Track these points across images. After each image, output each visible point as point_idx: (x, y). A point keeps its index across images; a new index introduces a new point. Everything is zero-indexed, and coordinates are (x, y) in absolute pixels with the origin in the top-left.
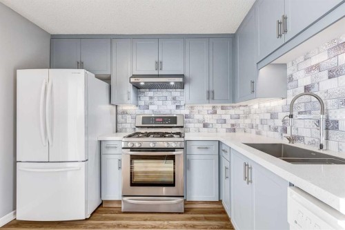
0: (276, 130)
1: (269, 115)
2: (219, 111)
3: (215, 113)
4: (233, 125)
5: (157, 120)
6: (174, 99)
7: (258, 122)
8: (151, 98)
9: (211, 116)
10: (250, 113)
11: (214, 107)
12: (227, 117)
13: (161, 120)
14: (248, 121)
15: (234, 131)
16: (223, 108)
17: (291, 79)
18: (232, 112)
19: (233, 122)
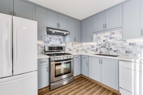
0: (93, 50)
1: (91, 47)
2: (74, 45)
3: (73, 46)
4: (77, 50)
5: (55, 48)
6: (60, 39)
7: (86, 49)
8: (50, 38)
9: (72, 46)
10: (82, 46)
11: (73, 44)
12: (76, 47)
13: (57, 48)
14: (81, 48)
15: (78, 52)
16: (75, 44)
17: (99, 38)
18: (77, 45)
19: (77, 49)
